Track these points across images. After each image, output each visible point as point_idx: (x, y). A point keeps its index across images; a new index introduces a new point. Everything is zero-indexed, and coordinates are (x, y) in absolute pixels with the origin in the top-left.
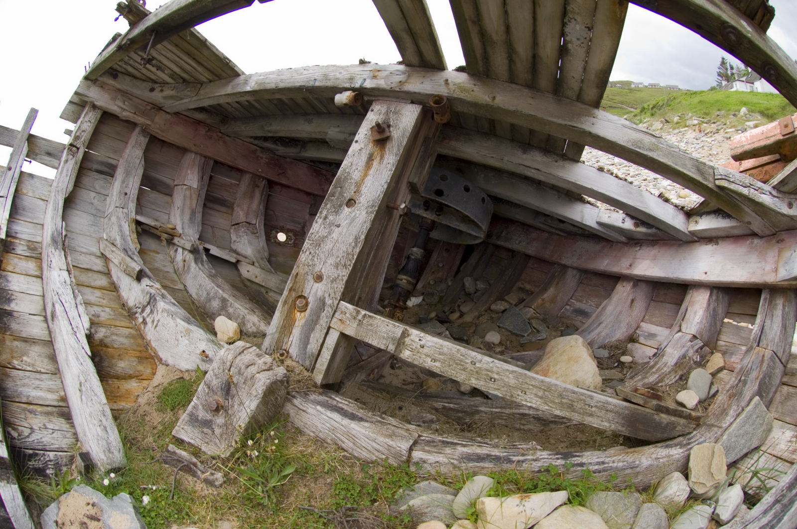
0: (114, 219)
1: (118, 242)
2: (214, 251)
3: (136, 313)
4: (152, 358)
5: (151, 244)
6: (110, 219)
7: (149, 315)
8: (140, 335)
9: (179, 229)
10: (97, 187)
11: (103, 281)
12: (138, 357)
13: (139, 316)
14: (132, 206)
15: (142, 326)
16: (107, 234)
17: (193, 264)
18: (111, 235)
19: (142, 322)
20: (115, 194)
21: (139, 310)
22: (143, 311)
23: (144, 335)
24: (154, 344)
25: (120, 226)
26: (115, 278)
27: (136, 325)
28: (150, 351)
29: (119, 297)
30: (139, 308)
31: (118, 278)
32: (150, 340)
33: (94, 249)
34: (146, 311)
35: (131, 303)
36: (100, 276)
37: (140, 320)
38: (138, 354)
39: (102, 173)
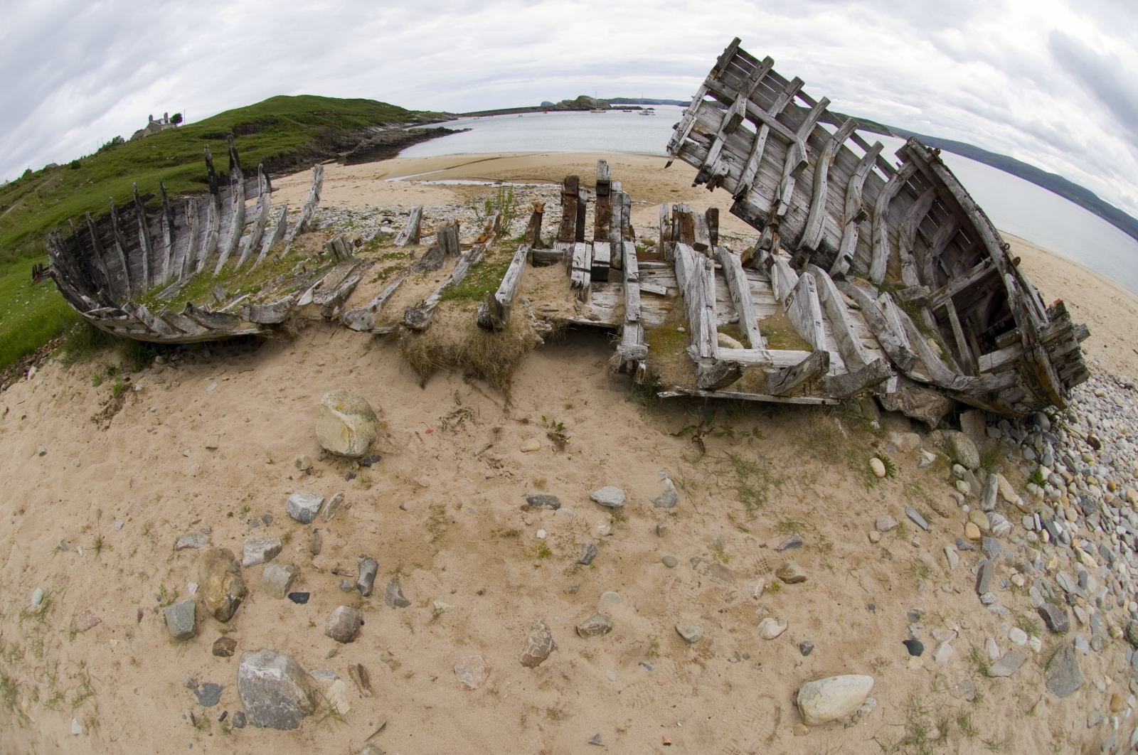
0: (909, 221)
1: (908, 232)
2: (943, 264)
3: (902, 261)
5: (920, 242)
7: (906, 266)
8: (900, 269)
9: (934, 245)
10: (907, 201)
11: (895, 242)
13: (903, 263)
14: (919, 222)
16: (904, 225)
17: (931, 263)
18: (906, 227)
20: (914, 211)
22: (905, 263)
24: (903, 274)
25: (911, 227)
26: (899, 245)
27: (900, 265)
29: (897, 252)
30: (904, 261)
31: (901, 247)
33: (896, 226)
35: (902, 257)
36: (894, 240)
37: (903, 265)
39: (910, 195)
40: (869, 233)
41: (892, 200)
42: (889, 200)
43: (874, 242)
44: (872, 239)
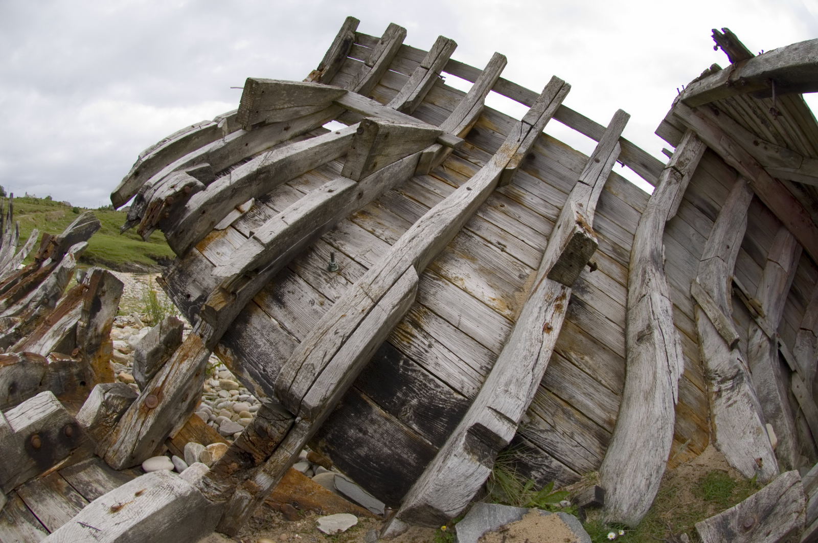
0: (712, 267)
1: (715, 294)
2: (784, 349)
3: (714, 379)
4: (708, 433)
5: (742, 314)
6: (707, 265)
7: (727, 390)
8: (709, 403)
9: (765, 310)
10: (698, 224)
11: (687, 326)
12: (698, 425)
13: (716, 385)
14: (733, 262)
15: (714, 396)
16: (701, 280)
17: (767, 355)
18: (707, 282)
19: (716, 392)
20: (717, 241)
21: (719, 379)
22: (722, 382)
23: (711, 406)
24: (716, 422)
25: (719, 278)
26: (700, 330)
27: (708, 390)
28: (709, 425)
29: (699, 352)
30: (719, 376)
31: (705, 331)
32: (715, 415)
33: (685, 288)
34: (726, 384)
35: (712, 366)
36: (686, 319)
37: (715, 389)
38: (699, 423)
39: (703, 212)
40: (619, 315)
41: (669, 226)
42: (662, 225)
43: (632, 342)
44: (625, 333)
